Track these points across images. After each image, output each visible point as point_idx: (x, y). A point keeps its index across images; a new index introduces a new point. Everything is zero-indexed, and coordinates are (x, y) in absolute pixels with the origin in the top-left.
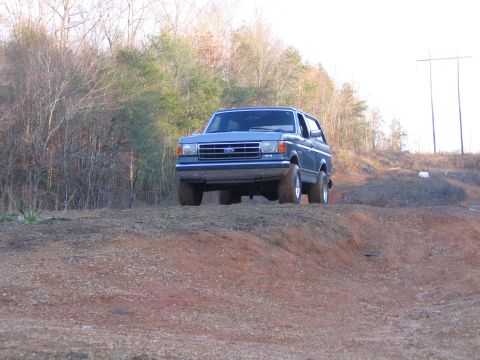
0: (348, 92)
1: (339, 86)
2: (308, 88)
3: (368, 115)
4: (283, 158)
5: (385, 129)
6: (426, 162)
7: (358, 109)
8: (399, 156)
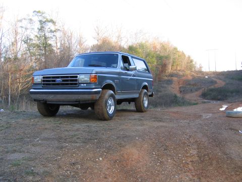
0: (189, 57)
1: (187, 56)
2: (179, 56)
3: (194, 63)
4: (94, 87)
5: (198, 66)
6: (207, 74)
7: (192, 61)
8: (201, 72)
